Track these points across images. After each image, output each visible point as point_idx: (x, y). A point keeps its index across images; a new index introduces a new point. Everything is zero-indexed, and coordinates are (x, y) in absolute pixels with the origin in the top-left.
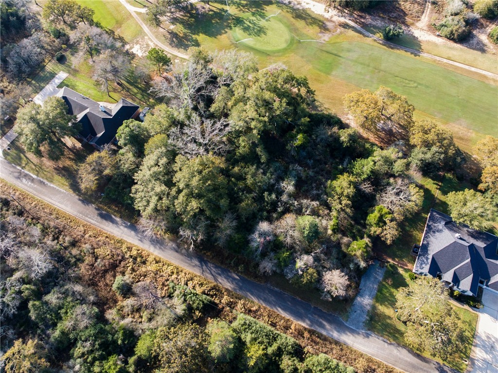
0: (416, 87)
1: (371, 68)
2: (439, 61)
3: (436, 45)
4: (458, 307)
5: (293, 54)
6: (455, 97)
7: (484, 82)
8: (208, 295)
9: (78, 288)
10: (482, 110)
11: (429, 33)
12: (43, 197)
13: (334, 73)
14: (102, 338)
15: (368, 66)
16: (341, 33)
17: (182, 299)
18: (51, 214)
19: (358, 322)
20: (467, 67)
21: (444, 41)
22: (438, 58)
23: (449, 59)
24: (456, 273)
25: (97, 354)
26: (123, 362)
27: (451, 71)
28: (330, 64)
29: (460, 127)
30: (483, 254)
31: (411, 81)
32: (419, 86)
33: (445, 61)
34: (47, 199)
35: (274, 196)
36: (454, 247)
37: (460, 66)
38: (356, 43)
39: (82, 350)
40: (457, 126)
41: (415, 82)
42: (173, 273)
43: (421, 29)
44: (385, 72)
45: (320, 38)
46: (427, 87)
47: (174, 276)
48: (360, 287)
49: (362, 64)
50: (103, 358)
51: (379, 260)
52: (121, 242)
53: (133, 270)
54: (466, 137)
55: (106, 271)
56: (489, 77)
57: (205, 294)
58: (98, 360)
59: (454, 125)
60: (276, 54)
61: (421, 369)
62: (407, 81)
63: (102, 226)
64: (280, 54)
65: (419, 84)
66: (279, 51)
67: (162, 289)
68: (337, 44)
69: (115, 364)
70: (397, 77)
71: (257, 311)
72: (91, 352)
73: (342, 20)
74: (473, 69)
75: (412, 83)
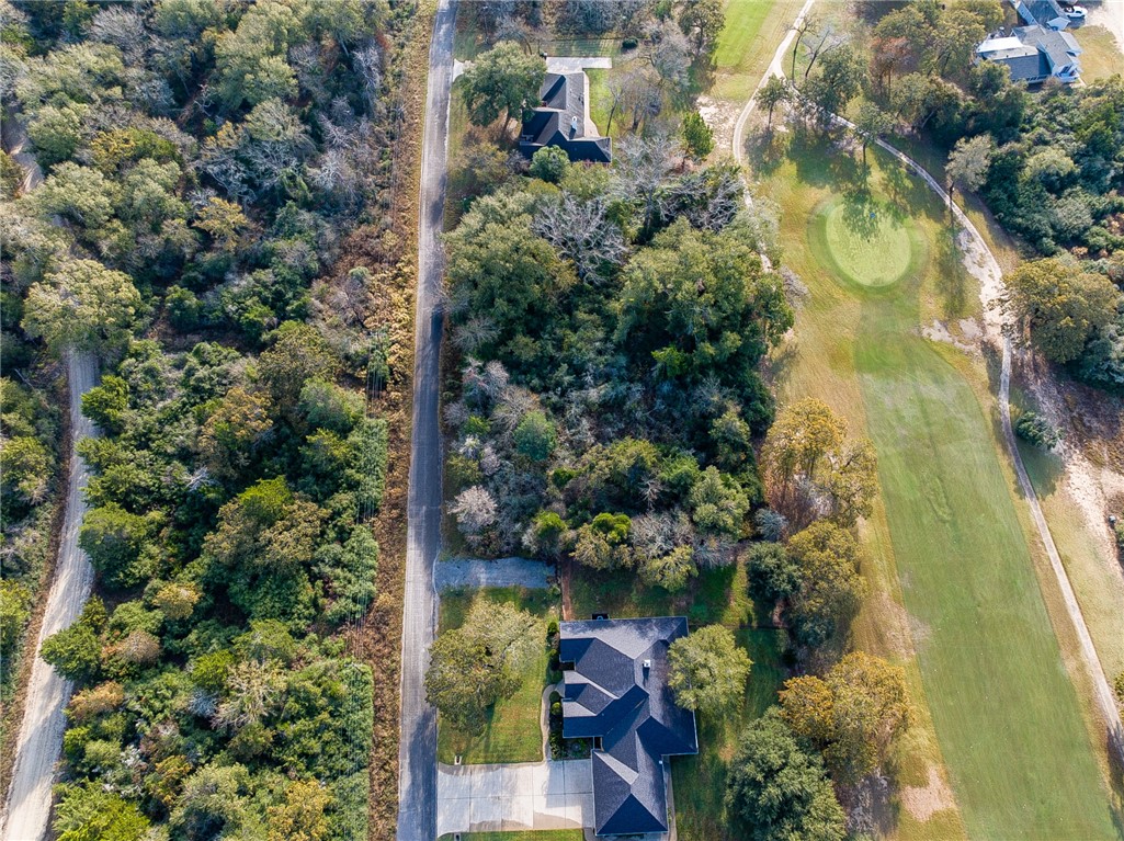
0: (944, 522)
1: (926, 430)
2: (1042, 543)
3: (1080, 523)
4: (539, 723)
5: (858, 302)
6: (974, 599)
7: (1060, 649)
8: (392, 374)
9: (330, 236)
10: (982, 662)
11: (1103, 502)
12: (427, 146)
13: (867, 377)
14: (285, 288)
15: (928, 424)
16: (969, 353)
17: (371, 346)
18: (410, 165)
19: (446, 577)
20: (1070, 601)
21: (1106, 536)
22: (1047, 538)
23: (1065, 561)
24: (586, 689)
25: (266, 293)
26: (268, 324)
27: (1036, 573)
28: (884, 363)
29: (908, 629)
30: (640, 721)
31: (950, 508)
32: (947, 525)
33: (1053, 554)
34: (427, 150)
35: (567, 379)
36: (625, 663)
37: (1063, 587)
38: (966, 385)
39: (263, 277)
40: (905, 623)
41: (953, 515)
42: (400, 321)
43: (1100, 483)
44: (936, 455)
45: (931, 326)
46: (958, 540)
47: (397, 325)
48: (499, 561)
49: (924, 412)
50: (264, 302)
51: (556, 572)
52: (415, 250)
53: (383, 280)
54: (890, 646)
55: (368, 254)
56: (1082, 654)
57: (391, 369)
58: (260, 298)
59: (904, 616)
60: (838, 278)
61: (416, 692)
62: (944, 500)
63: (423, 221)
64: (844, 284)
65: (954, 524)
66: (847, 279)
67: (375, 321)
68: (937, 358)
69: (261, 315)
70: (942, 481)
71: (401, 441)
72: (266, 287)
73: (1003, 344)
74: (1076, 616)
75: (947, 510)
